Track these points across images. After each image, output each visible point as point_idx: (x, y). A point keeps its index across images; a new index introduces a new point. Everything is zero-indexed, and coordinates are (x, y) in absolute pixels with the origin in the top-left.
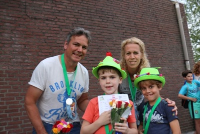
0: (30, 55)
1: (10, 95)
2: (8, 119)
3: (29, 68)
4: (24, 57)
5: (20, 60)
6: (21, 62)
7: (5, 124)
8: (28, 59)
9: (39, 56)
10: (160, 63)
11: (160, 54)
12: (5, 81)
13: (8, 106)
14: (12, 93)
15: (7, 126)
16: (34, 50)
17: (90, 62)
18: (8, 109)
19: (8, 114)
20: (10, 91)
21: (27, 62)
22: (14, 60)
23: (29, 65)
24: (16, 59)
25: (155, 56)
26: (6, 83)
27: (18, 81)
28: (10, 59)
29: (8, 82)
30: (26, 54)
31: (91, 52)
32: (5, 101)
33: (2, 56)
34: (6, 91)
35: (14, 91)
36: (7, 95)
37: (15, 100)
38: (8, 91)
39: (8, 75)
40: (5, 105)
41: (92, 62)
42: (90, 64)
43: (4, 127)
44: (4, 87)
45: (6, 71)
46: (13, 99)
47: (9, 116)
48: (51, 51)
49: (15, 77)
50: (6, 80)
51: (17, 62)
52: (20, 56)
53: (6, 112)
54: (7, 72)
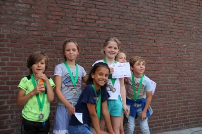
0: (37, 18)
1: (13, 64)
2: (10, 92)
3: (35, 33)
4: (30, 20)
5: (24, 23)
6: (25, 26)
7: (7, 98)
8: (35, 22)
9: (48, 19)
10: (194, 38)
11: (195, 27)
12: (6, 47)
13: (10, 77)
14: (14, 62)
15: (9, 100)
16: (42, 12)
17: (110, 30)
18: (10, 80)
19: (10, 86)
20: (12, 59)
21: (34, 27)
22: (18, 22)
23: (35, 29)
24: (20, 21)
25: (188, 29)
26: (8, 50)
27: (23, 48)
28: (13, 21)
29: (10, 48)
30: (33, 16)
31: (111, 18)
32: (6, 71)
33: (2, 17)
34: (7, 59)
35: (18, 60)
36: (9, 64)
37: (19, 70)
38: (10, 60)
39: (9, 40)
40: (6, 76)
41: (113, 31)
42: (110, 32)
43: (6, 100)
44: (5, 55)
45: (7, 35)
46: (16, 69)
47: (12, 89)
48: (62, 14)
49: (18, 43)
50: (8, 45)
51: (21, 26)
52: (24, 18)
53: (8, 83)
54: (9, 36)
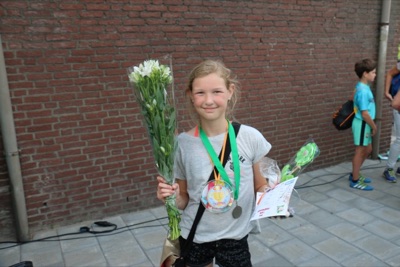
0: (63, 18)
1: (33, 100)
2: (35, 143)
3: (63, 44)
4: (51, 22)
5: (43, 29)
6: (45, 34)
7: (31, 151)
8: (61, 26)
9: (82, 18)
10: (328, 29)
11: (330, 10)
12: (18, 74)
13: (32, 120)
14: (35, 95)
15: (35, 154)
16: (71, 7)
17: (186, 29)
18: (33, 125)
19: (34, 135)
20: (31, 92)
21: (60, 34)
22: (31, 28)
23: (62, 38)
24: (36, 26)
25: (319, 14)
26: (22, 78)
27: (45, 72)
28: (24, 26)
29: (25, 74)
30: (55, 15)
31: (188, 6)
32: (25, 112)
33: (5, 22)
34: (23, 93)
35: (40, 92)
36: (27, 100)
37: (44, 109)
38: (27, 93)
39: (23, 61)
40: (26, 118)
41: (191, 28)
42: (186, 32)
43: (31, 155)
44: (19, 85)
45: (18, 53)
46: (40, 107)
47: (37, 137)
48: (105, 7)
49: (37, 64)
50: (22, 70)
51: (38, 34)
52: (42, 21)
53: (30, 130)
54: (20, 54)
